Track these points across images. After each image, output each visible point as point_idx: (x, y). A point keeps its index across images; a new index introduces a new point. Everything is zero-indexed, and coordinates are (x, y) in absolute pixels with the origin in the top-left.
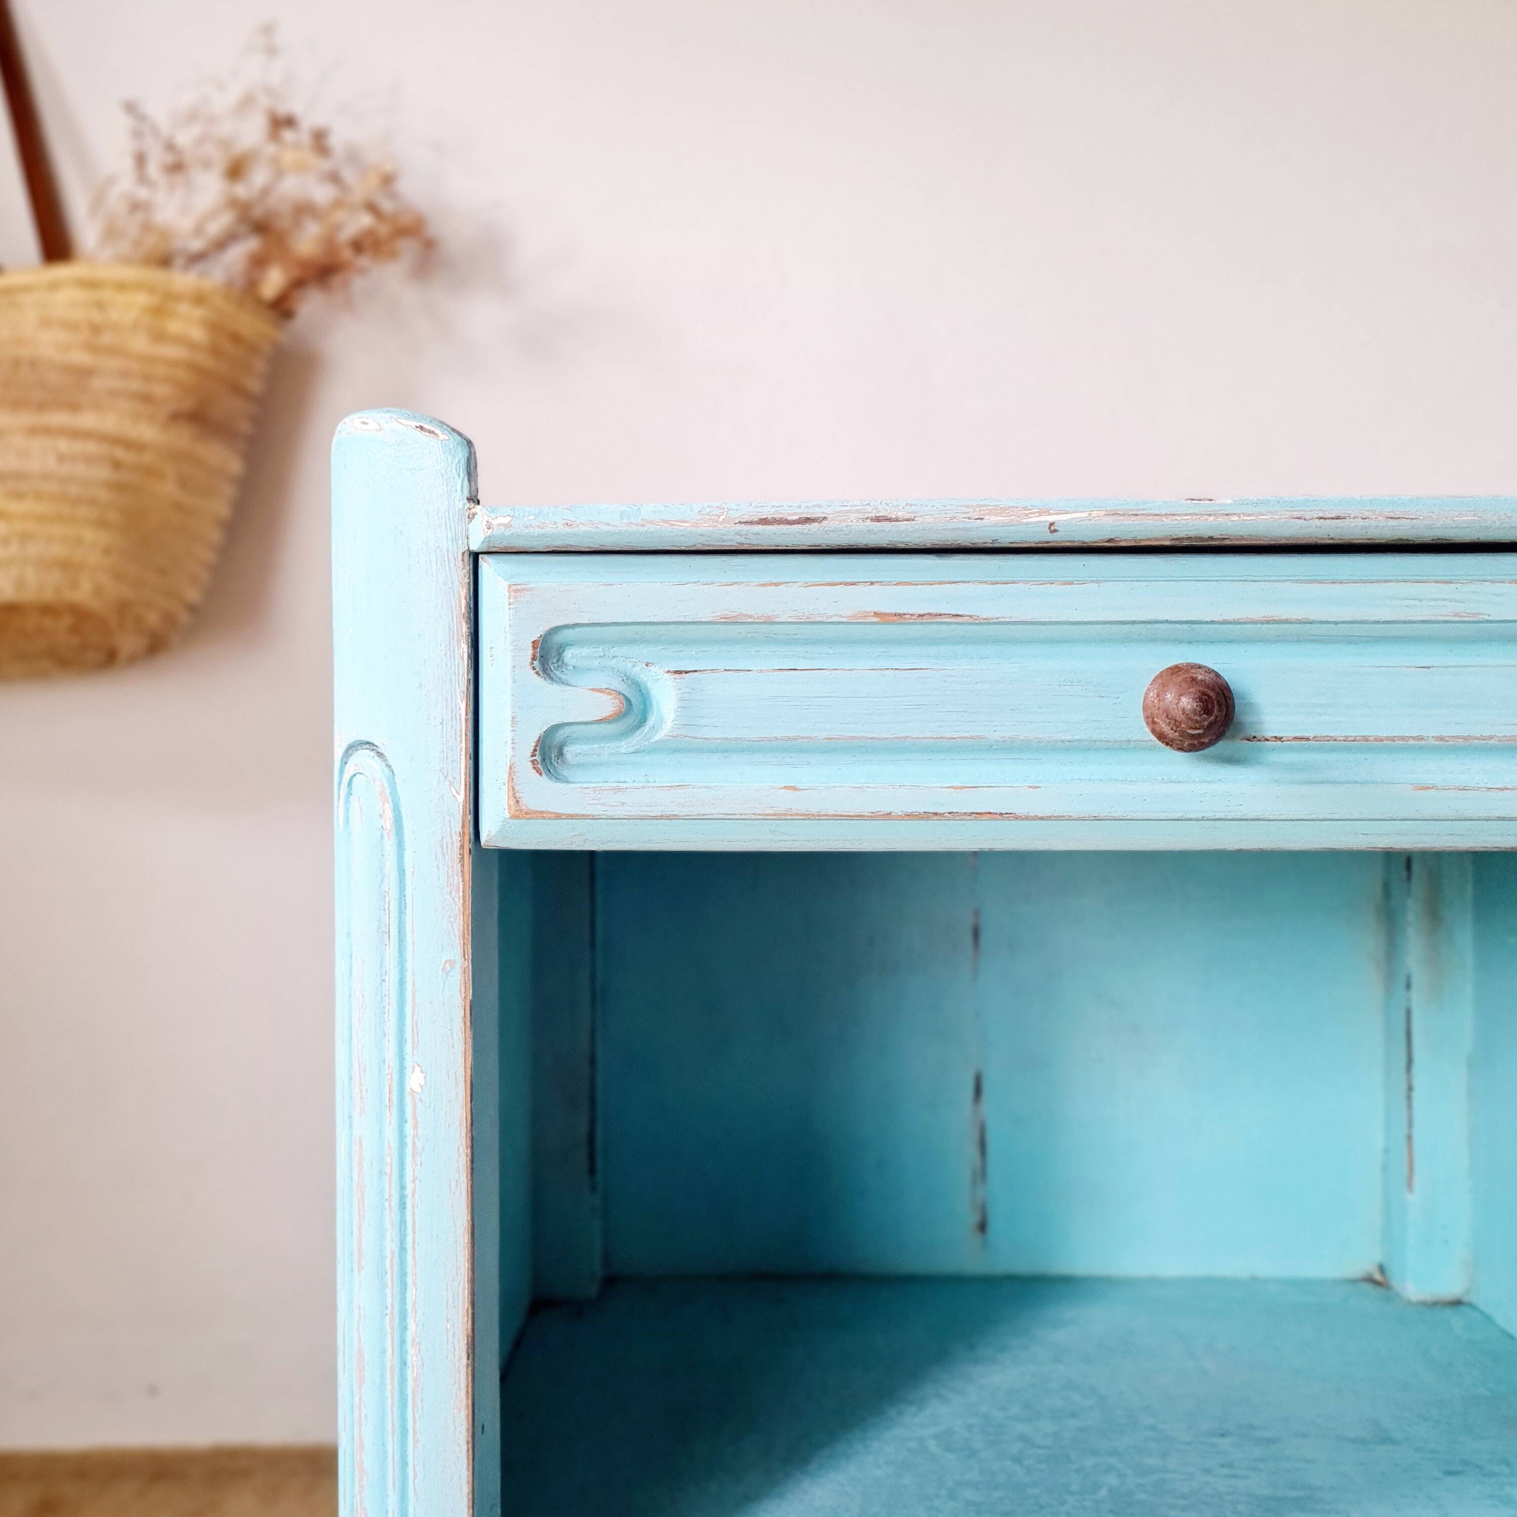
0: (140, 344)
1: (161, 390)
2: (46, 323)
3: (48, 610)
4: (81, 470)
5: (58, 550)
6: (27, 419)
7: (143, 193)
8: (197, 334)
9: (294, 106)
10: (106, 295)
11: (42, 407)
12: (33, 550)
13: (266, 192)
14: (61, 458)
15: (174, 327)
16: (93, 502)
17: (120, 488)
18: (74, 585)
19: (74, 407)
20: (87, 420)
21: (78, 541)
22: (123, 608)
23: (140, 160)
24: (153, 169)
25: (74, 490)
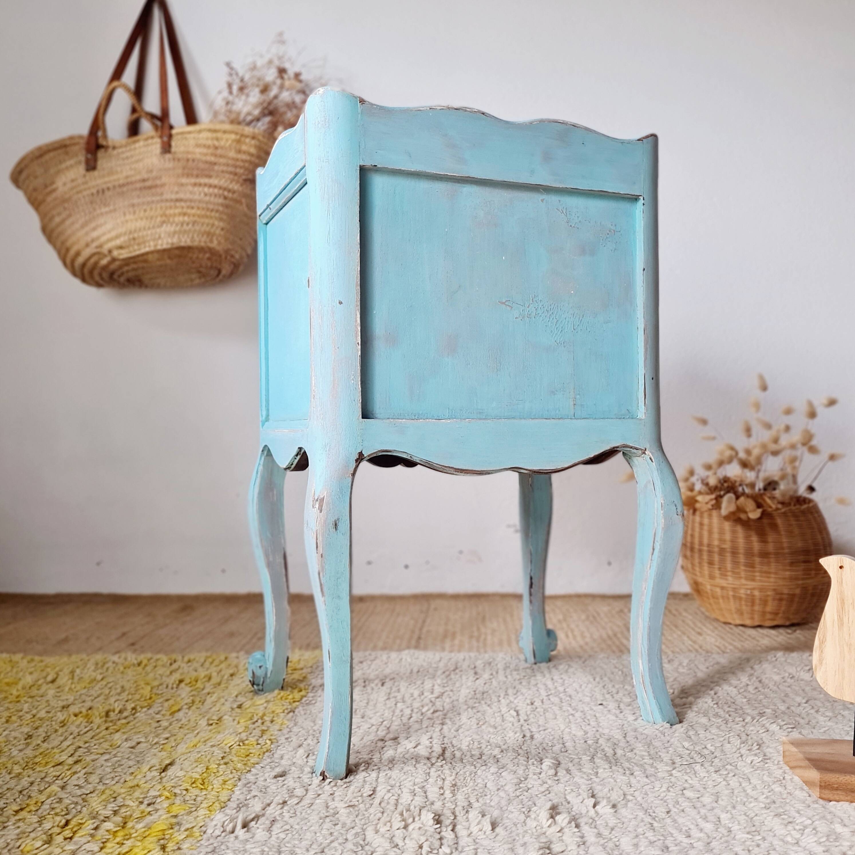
0: (232, 154)
1: (240, 171)
2: (198, 146)
3: (201, 250)
4: (212, 199)
5: (205, 228)
6: (193, 180)
7: (231, 98)
8: (253, 150)
9: (287, 65)
10: (219, 135)
11: (197, 176)
12: (197, 228)
13: (276, 97)
14: (206, 195)
15: (244, 148)
16: (217, 211)
17: (227, 206)
18: (211, 241)
19: (210, 177)
20: (214, 181)
21: (213, 225)
22: (227, 251)
23: (230, 86)
24: (235, 88)
25: (211, 207)
